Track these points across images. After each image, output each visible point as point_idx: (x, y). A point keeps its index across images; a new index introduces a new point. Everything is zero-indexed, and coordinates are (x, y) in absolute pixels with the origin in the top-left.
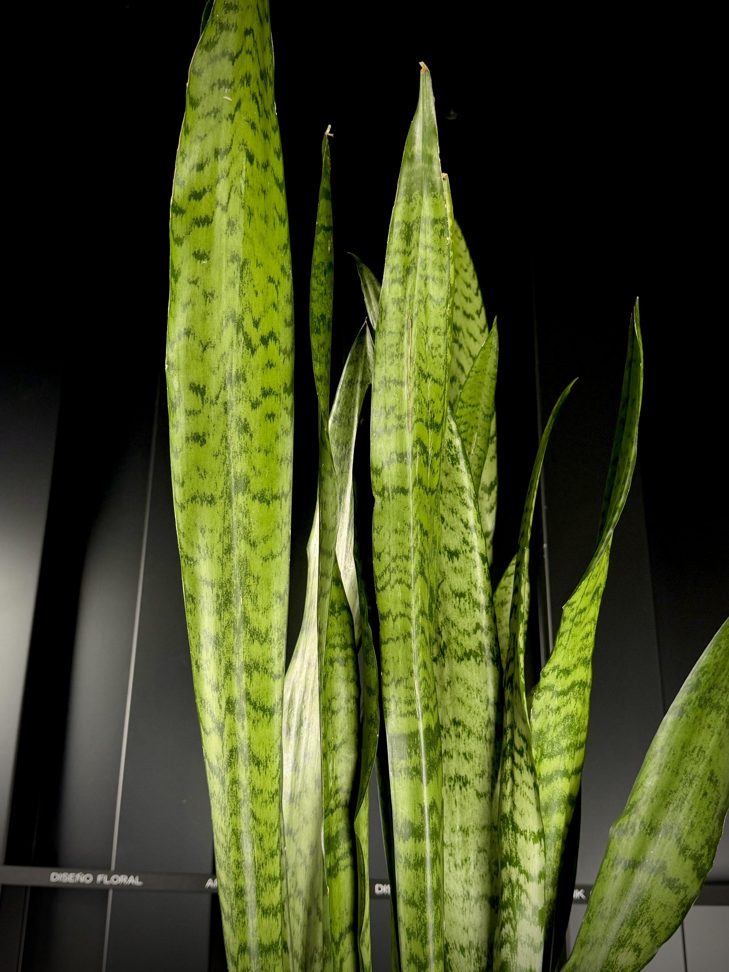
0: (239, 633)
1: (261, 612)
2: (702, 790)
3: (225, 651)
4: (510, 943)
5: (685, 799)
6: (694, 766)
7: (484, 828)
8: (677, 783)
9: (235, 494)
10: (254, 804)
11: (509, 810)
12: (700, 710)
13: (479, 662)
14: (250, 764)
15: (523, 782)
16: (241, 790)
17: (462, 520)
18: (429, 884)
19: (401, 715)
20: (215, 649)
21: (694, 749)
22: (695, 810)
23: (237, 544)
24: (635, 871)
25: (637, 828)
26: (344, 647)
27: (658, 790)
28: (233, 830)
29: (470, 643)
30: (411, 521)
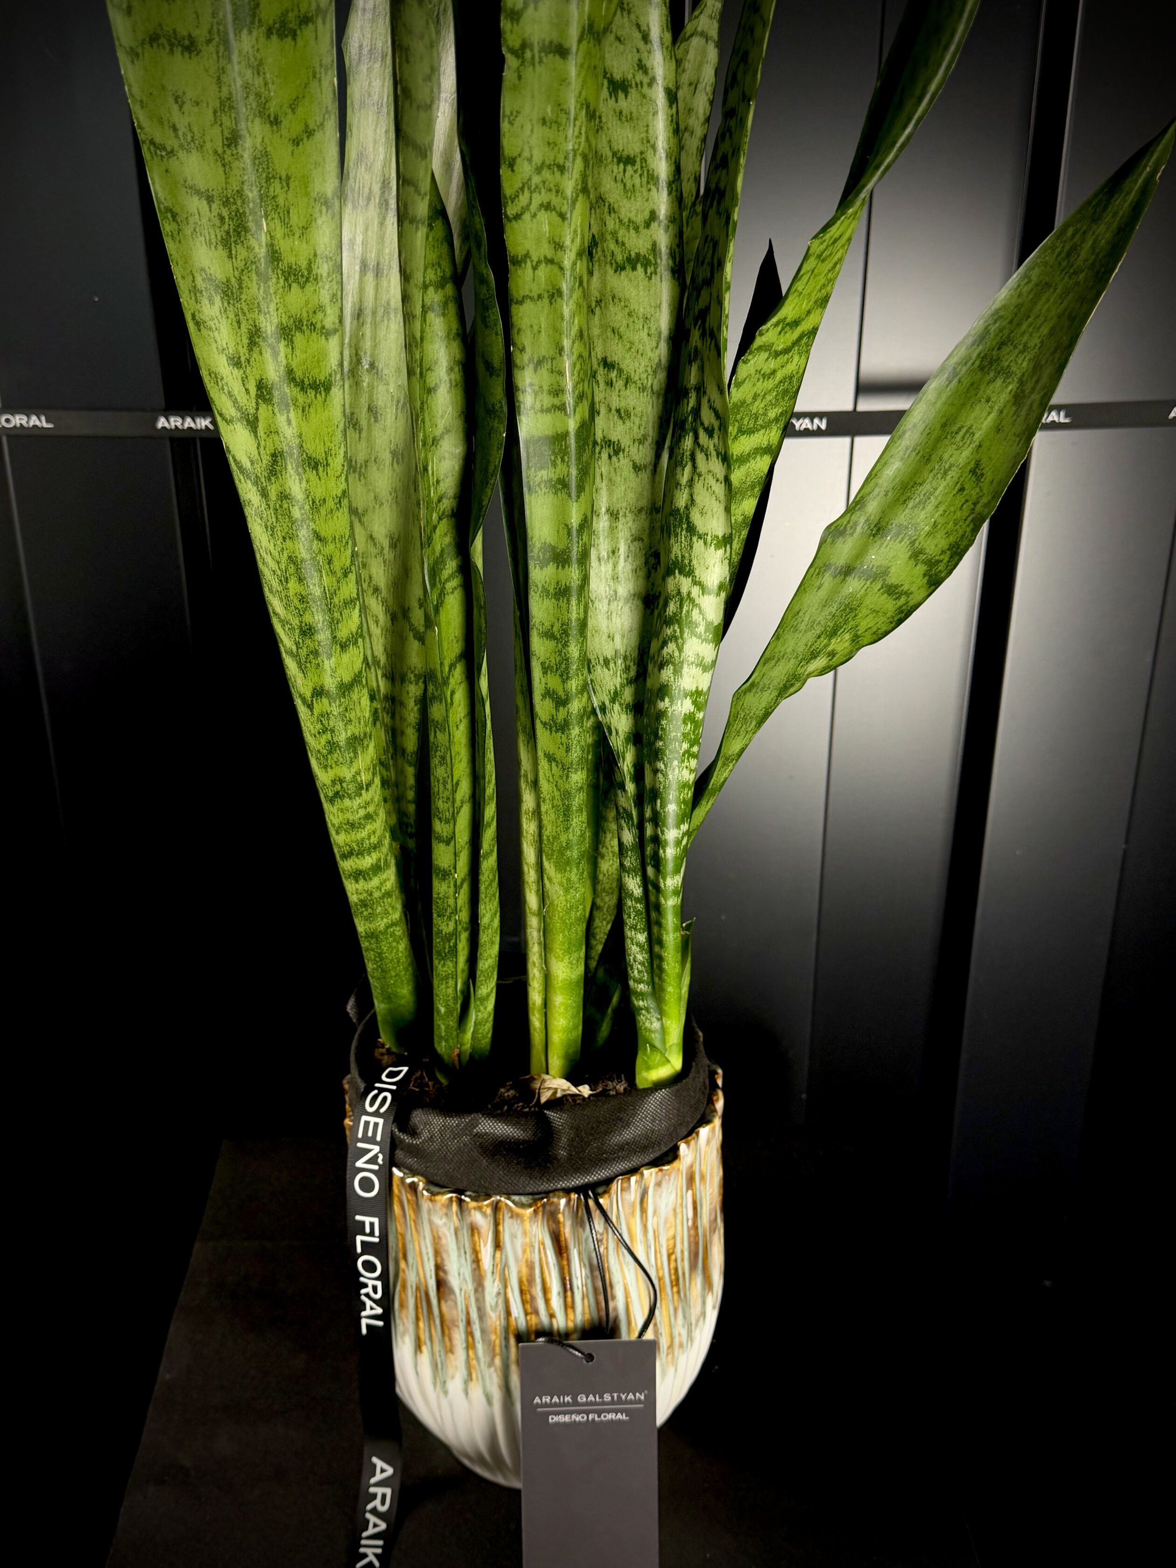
0: (267, 280)
1: (297, 236)
2: (959, 485)
3: (246, 309)
4: (674, 664)
5: (931, 494)
6: (955, 452)
7: (640, 510)
8: (925, 474)
9: (236, 35)
10: (317, 522)
11: (684, 505)
12: (979, 374)
13: (651, 274)
14: (305, 471)
15: (710, 471)
16: (296, 508)
17: (638, 26)
18: (574, 616)
19: (542, 411)
20: (226, 304)
21: (960, 429)
22: (942, 508)
23: (247, 128)
24: (847, 578)
25: (859, 529)
26: (440, 285)
27: (898, 479)
28: (290, 557)
29: (638, 244)
30: (572, 104)
